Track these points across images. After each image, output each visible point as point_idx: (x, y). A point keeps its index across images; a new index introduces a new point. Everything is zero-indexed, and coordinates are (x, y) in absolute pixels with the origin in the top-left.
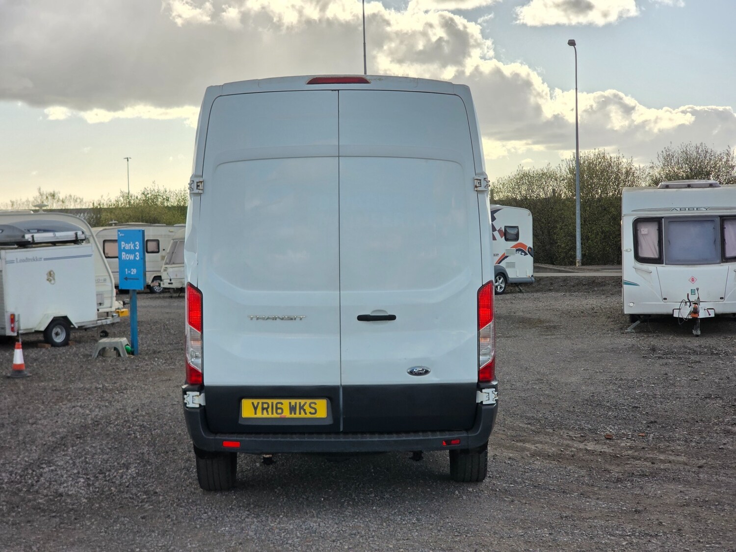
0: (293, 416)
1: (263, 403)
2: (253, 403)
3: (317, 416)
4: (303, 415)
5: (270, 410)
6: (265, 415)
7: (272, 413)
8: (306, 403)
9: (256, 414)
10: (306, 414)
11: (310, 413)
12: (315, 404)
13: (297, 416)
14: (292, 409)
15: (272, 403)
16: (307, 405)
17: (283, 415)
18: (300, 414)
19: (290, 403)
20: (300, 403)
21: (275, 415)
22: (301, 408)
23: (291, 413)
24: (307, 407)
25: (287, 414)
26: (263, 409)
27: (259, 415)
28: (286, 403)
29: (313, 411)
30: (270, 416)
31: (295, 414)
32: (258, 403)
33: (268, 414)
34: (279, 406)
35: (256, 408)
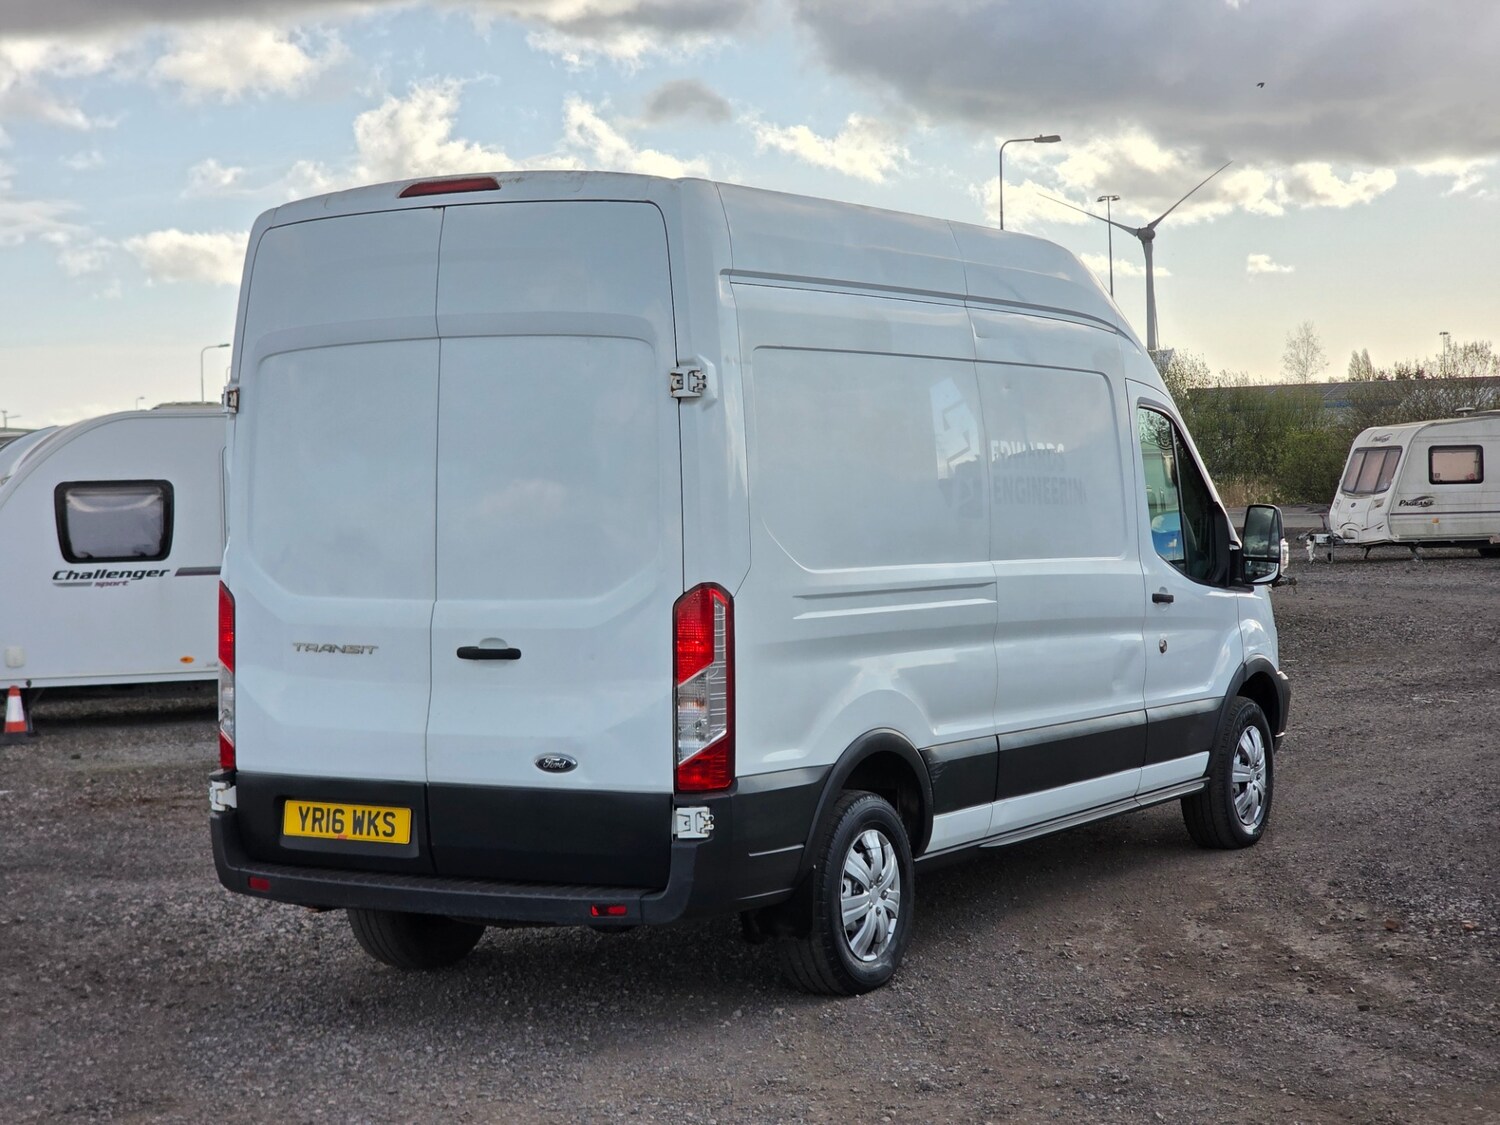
0: (358, 837)
1: (315, 810)
2: (300, 809)
3: (395, 839)
4: (373, 837)
5: (324, 823)
6: (317, 834)
7: (327, 831)
8: (378, 814)
9: (303, 829)
10: (377, 834)
11: (385, 833)
12: (393, 815)
13: (364, 837)
14: (358, 824)
15: (329, 810)
16: (381, 816)
17: (342, 834)
18: (369, 834)
19: (355, 812)
20: (370, 813)
21: (331, 835)
22: (372, 822)
23: (354, 833)
24: (379, 822)
25: (348, 833)
26: (315, 820)
27: (308, 832)
28: (348, 813)
29: (389, 830)
30: (324, 835)
31: (361, 833)
32: (308, 809)
33: (321, 830)
34: (339, 816)
35: (304, 818)
